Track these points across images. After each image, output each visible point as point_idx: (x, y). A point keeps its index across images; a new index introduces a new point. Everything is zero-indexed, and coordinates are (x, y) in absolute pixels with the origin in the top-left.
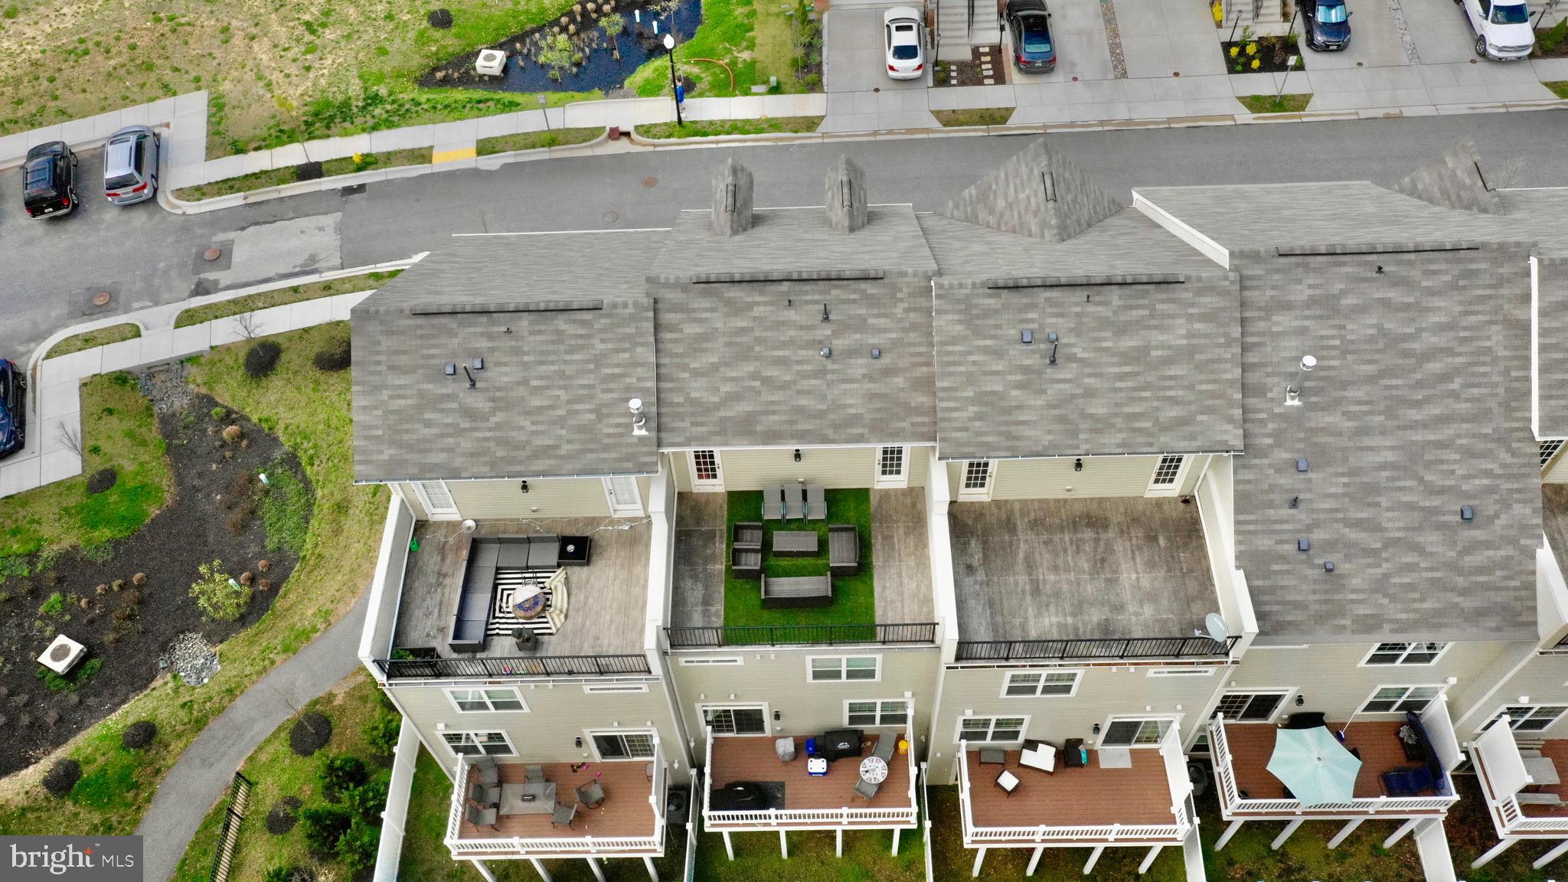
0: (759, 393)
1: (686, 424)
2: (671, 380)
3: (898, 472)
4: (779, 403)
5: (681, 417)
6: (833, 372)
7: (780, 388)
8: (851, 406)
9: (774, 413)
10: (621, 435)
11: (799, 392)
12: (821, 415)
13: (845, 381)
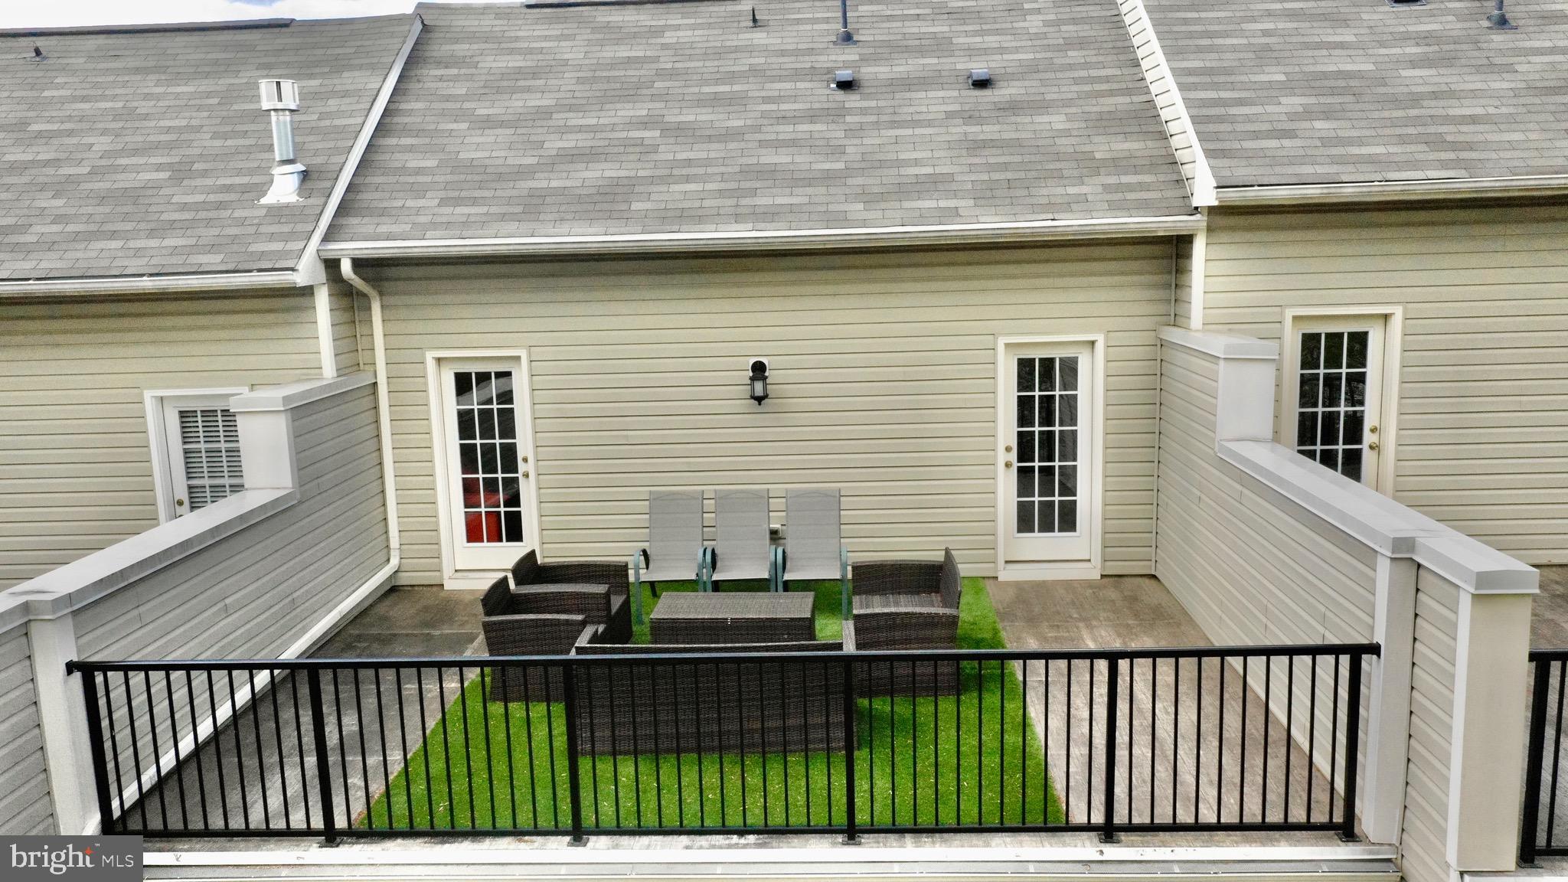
0: (655, 149)
1: (430, 202)
2: (419, 133)
3: (1069, 521)
4: (707, 162)
5: (420, 192)
6: (863, 111)
7: (710, 139)
8: (916, 162)
9: (688, 179)
10: (220, 206)
11: (762, 144)
12: (828, 178)
13: (894, 124)
